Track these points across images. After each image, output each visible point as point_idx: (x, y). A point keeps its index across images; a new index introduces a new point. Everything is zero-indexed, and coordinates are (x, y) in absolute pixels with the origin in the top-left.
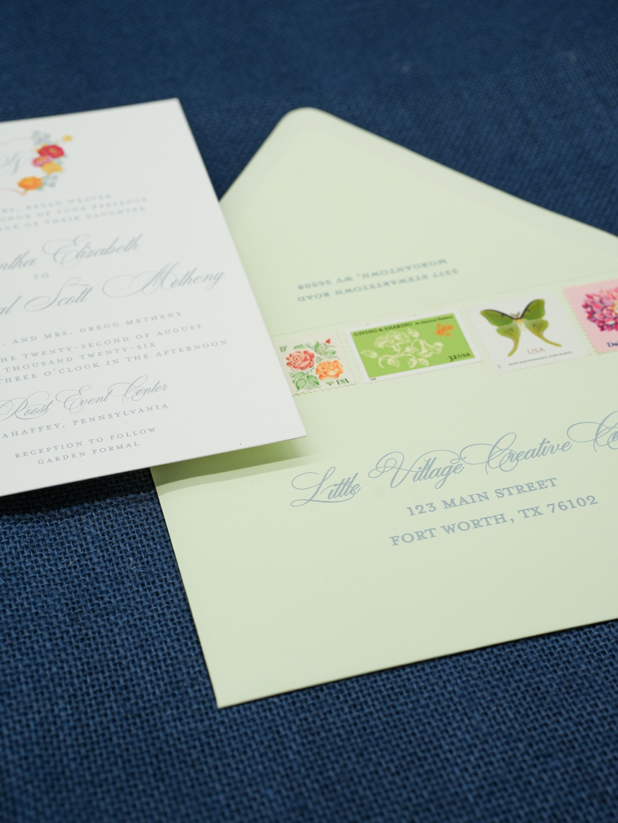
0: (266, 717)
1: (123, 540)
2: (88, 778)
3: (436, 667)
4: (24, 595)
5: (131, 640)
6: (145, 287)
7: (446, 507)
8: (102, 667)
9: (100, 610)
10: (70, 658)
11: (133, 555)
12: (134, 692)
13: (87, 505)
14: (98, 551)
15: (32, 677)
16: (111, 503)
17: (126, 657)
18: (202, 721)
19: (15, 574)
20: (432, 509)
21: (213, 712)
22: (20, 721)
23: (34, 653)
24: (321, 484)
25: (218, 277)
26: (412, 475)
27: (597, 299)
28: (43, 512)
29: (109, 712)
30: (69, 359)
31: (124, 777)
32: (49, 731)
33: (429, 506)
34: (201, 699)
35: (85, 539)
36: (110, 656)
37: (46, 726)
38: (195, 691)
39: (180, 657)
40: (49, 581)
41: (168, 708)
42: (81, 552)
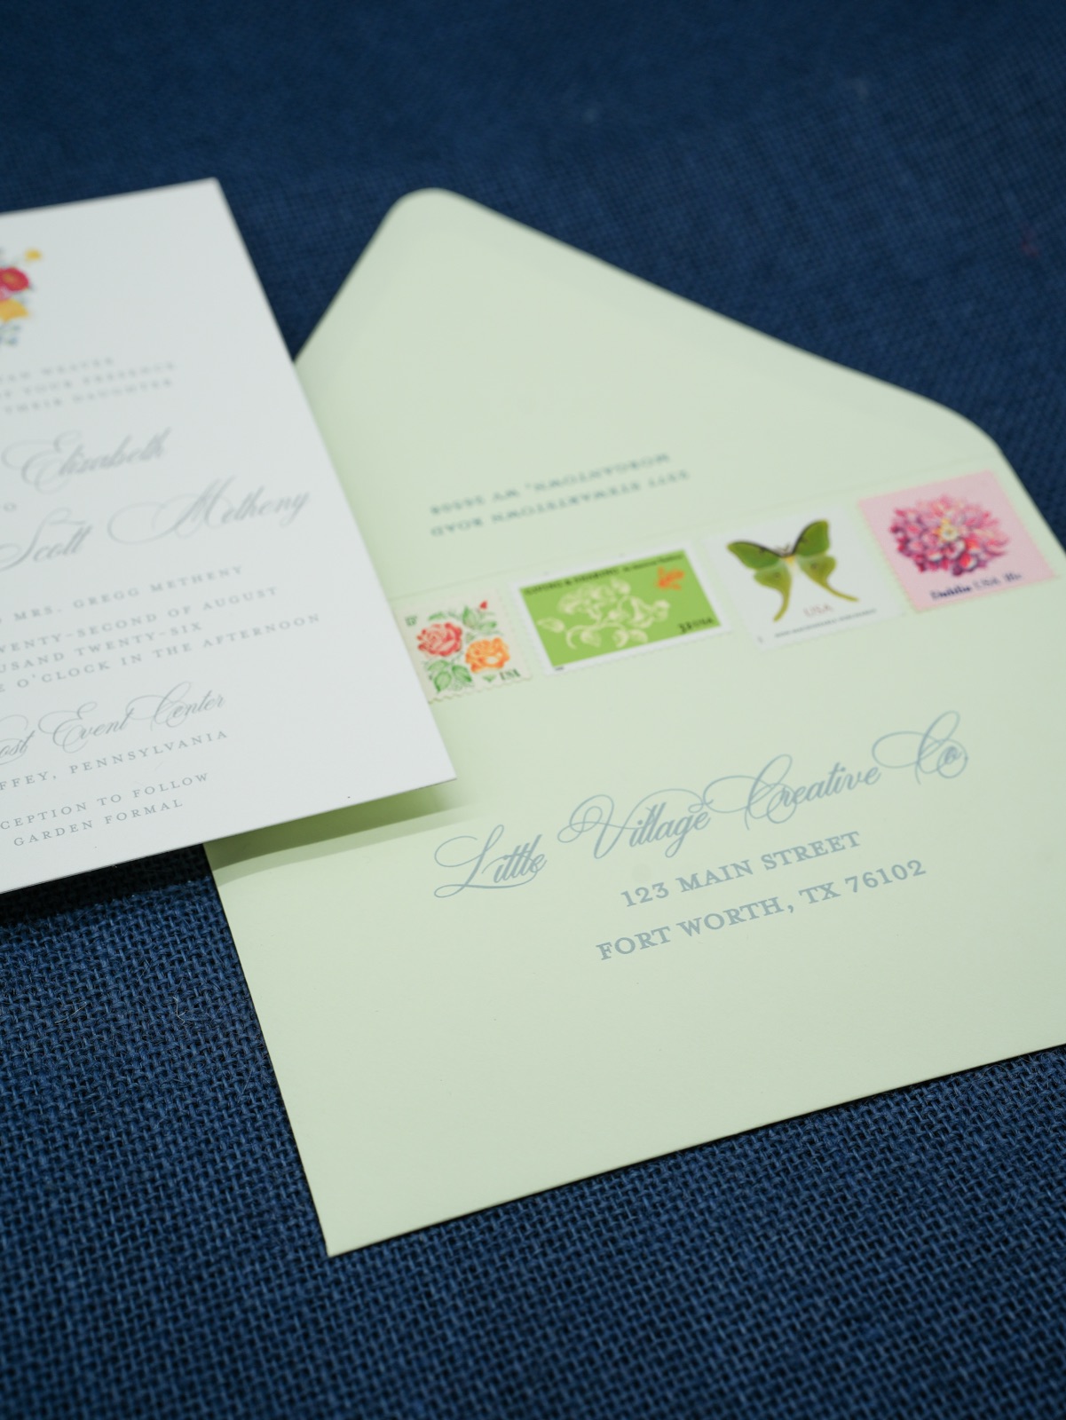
0: (407, 1269)
1: (162, 967)
3: (678, 1166)
5: (182, 1144)
6: (179, 523)
7: (685, 890)
8: (135, 1194)
9: (128, 1092)
10: (81, 1181)
11: (180, 991)
12: (190, 1236)
13: (99, 907)
14: (122, 986)
15: (18, 1221)
16: (140, 902)
17: (174, 1175)
20: (662, 893)
21: (321, 1265)
23: (19, 1179)
24: (482, 856)
25: (300, 503)
26: (627, 834)
27: (912, 517)
28: (26, 922)
29: (148, 1274)
30: (58, 657)
31: (176, 1392)
32: (49, 1317)
33: (657, 888)
34: (299, 1243)
35: (99, 967)
36: (147, 1175)
37: (43, 1311)
38: (289, 1229)
39: (264, 1169)
40: (40, 1045)
41: (246, 1261)
42: (92, 991)
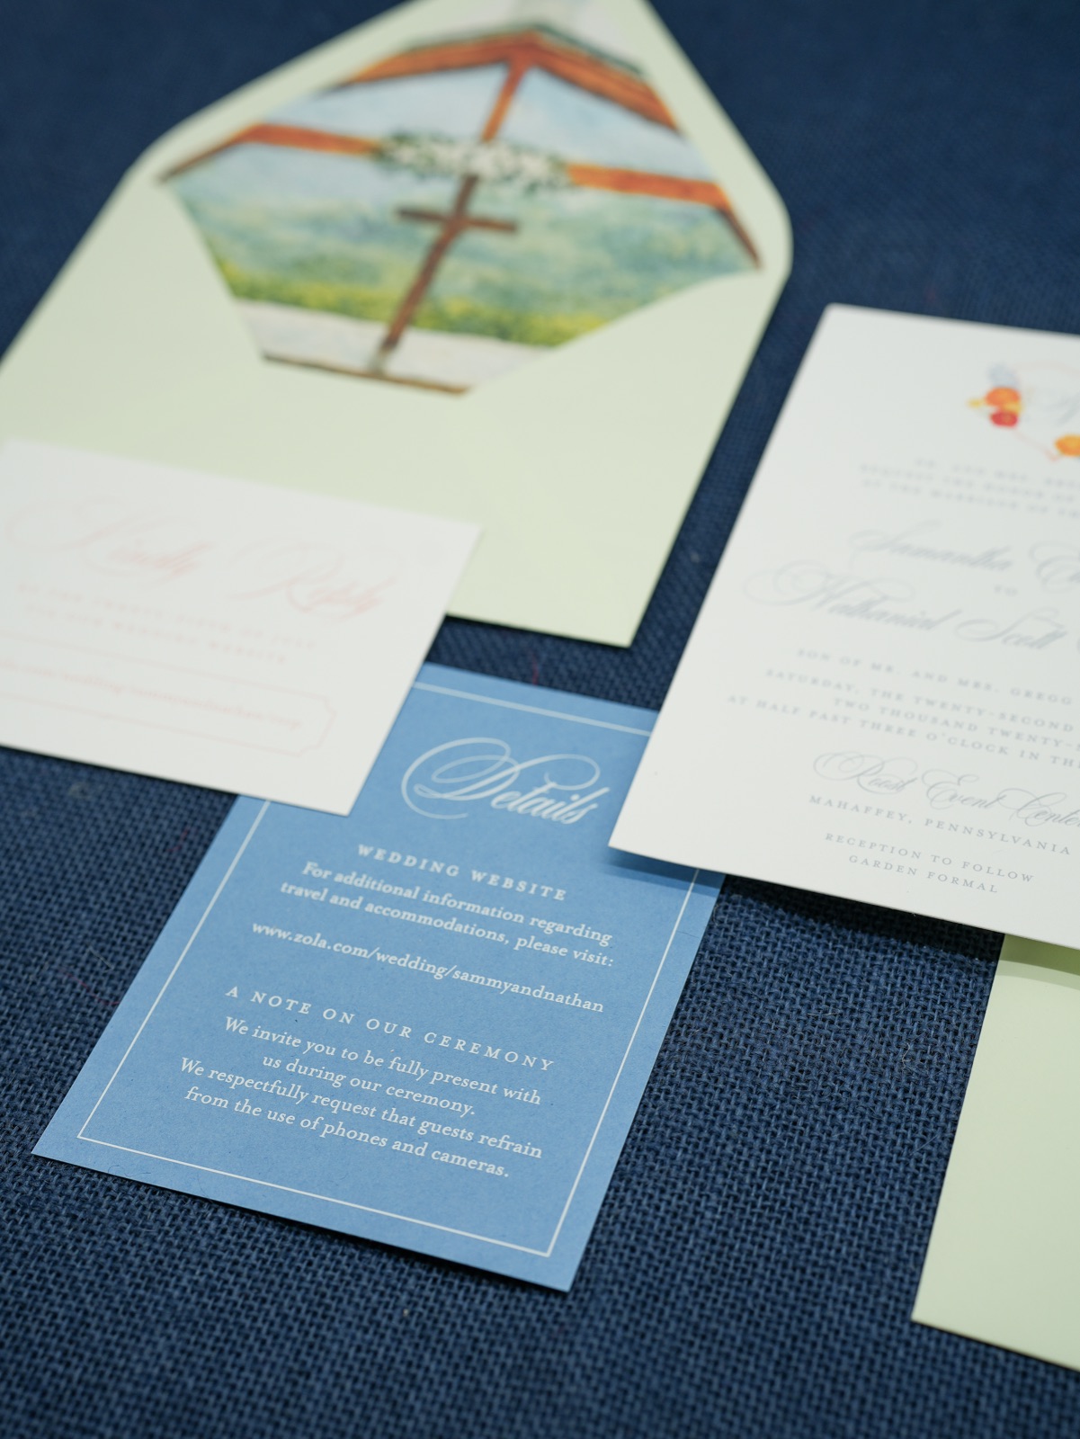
0: (972, 1371)
1: (914, 1015)
2: (695, 1318)
4: (746, 1030)
5: (848, 1161)
8: (791, 1177)
9: (831, 1098)
10: (757, 1143)
11: (917, 1041)
12: (814, 1234)
13: (893, 942)
14: (875, 1013)
15: (696, 1146)
16: (927, 954)
17: (828, 1181)
18: (881, 1325)
19: (750, 996)
21: (903, 1322)
22: (651, 1197)
23: (715, 1115)
28: (832, 925)
29: (767, 1242)
30: (973, 727)
31: (738, 1342)
32: (680, 1228)
34: (896, 1293)
35: (866, 989)
36: (808, 1168)
37: (678, 1221)
38: (894, 1278)
39: (900, 1219)
40: (787, 1025)
41: (846, 1279)
42: (850, 1005)
